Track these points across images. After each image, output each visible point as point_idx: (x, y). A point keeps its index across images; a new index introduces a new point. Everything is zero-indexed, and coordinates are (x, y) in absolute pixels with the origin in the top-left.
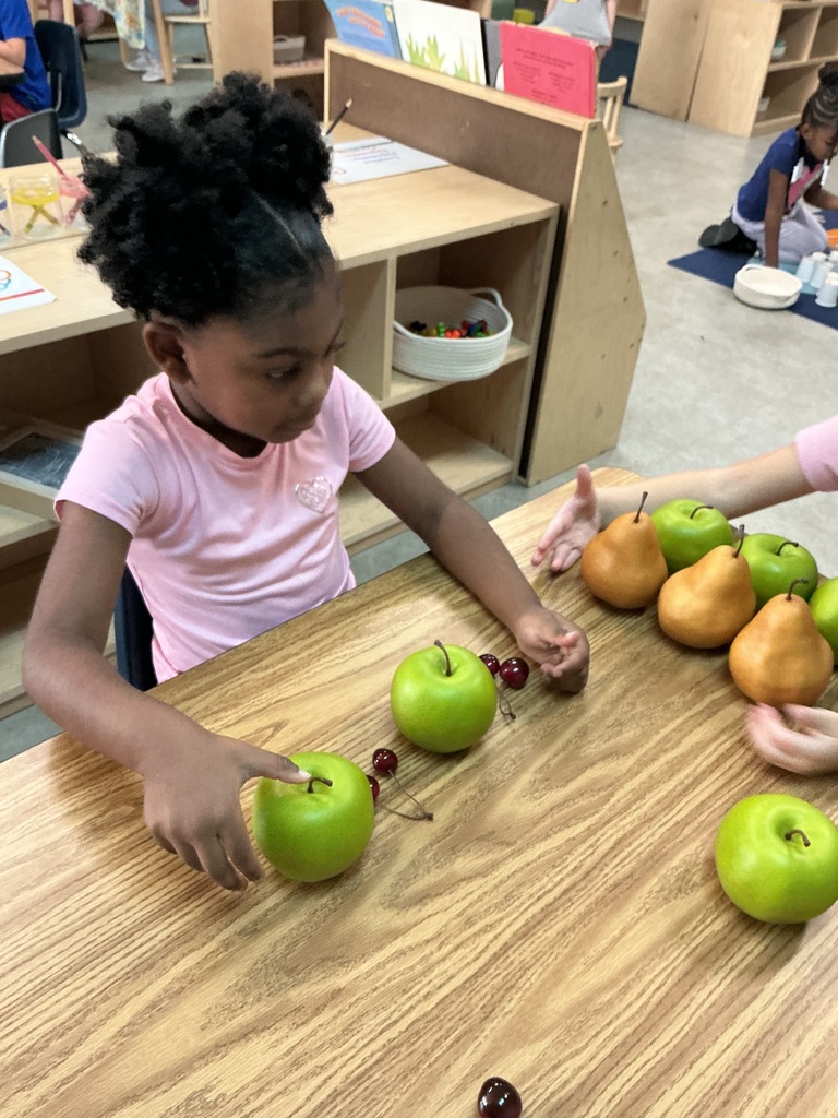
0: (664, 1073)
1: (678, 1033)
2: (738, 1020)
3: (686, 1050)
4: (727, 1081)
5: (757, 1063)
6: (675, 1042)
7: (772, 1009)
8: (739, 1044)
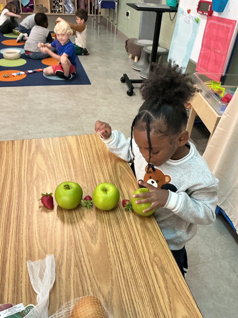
0: (5, 249)
1: (2, 241)
2: (10, 229)
3: (6, 242)
4: (16, 239)
5: (19, 232)
6: (2, 243)
7: (15, 222)
8: (14, 233)
